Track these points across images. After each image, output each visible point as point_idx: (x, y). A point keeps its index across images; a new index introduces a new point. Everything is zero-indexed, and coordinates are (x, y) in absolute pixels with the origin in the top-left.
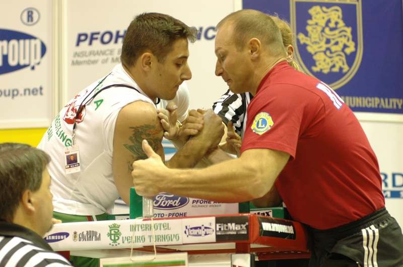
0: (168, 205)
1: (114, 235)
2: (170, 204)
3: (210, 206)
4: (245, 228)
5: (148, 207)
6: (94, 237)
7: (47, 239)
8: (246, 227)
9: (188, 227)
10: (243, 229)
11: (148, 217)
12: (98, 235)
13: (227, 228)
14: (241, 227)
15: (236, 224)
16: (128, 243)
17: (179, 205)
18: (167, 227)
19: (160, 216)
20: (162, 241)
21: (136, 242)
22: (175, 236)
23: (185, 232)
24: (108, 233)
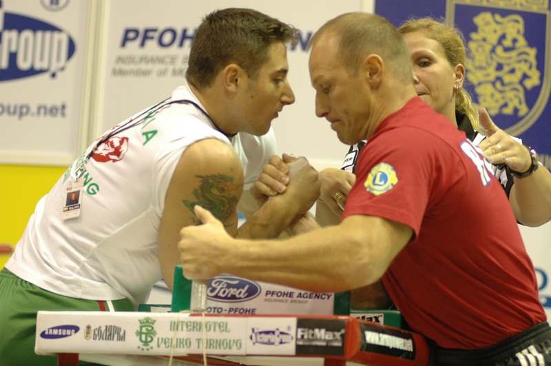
0: (229, 296)
1: (146, 334)
2: (232, 295)
3: (292, 301)
4: (339, 338)
5: (200, 295)
6: (116, 336)
7: (46, 333)
8: (342, 336)
9: (256, 331)
10: (336, 340)
11: (197, 311)
12: (122, 333)
13: (313, 335)
14: (334, 336)
15: (328, 330)
16: (166, 347)
17: (246, 297)
18: (224, 328)
19: (216, 310)
20: (216, 348)
21: (177, 347)
22: (236, 342)
23: (251, 338)
24: (137, 331)
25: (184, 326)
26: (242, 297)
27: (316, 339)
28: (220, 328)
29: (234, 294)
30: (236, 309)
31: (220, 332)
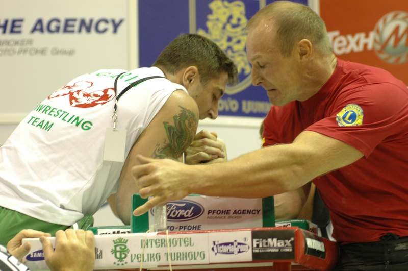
0: (179, 216)
1: (120, 252)
4: (290, 245)
7: (32, 256)
8: (291, 243)
9: (216, 243)
10: (287, 246)
12: (99, 252)
13: (267, 244)
14: (285, 244)
15: (278, 239)
16: (139, 262)
17: (193, 216)
18: (189, 243)
19: (169, 228)
20: (183, 259)
21: (148, 261)
22: (200, 253)
23: (213, 249)
24: (112, 250)
25: (154, 243)
26: (189, 216)
27: (270, 247)
28: (185, 243)
29: (183, 214)
30: (185, 226)
31: (185, 246)
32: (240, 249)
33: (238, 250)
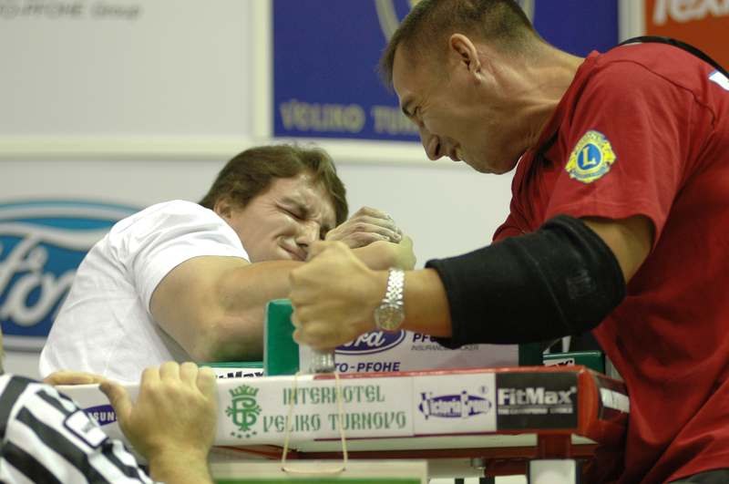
0: (357, 344)
1: (244, 412)
2: (361, 342)
4: (568, 400)
8: (572, 397)
9: (428, 397)
10: (563, 403)
13: (524, 398)
14: (559, 398)
15: (546, 390)
18: (375, 396)
19: (338, 367)
20: (364, 427)
21: (297, 429)
22: (396, 416)
23: (421, 408)
24: (229, 408)
25: (308, 396)
26: (377, 345)
27: (531, 404)
28: (367, 395)
29: (364, 341)
30: (369, 364)
31: (369, 401)
32: (472, 409)
33: (470, 411)
